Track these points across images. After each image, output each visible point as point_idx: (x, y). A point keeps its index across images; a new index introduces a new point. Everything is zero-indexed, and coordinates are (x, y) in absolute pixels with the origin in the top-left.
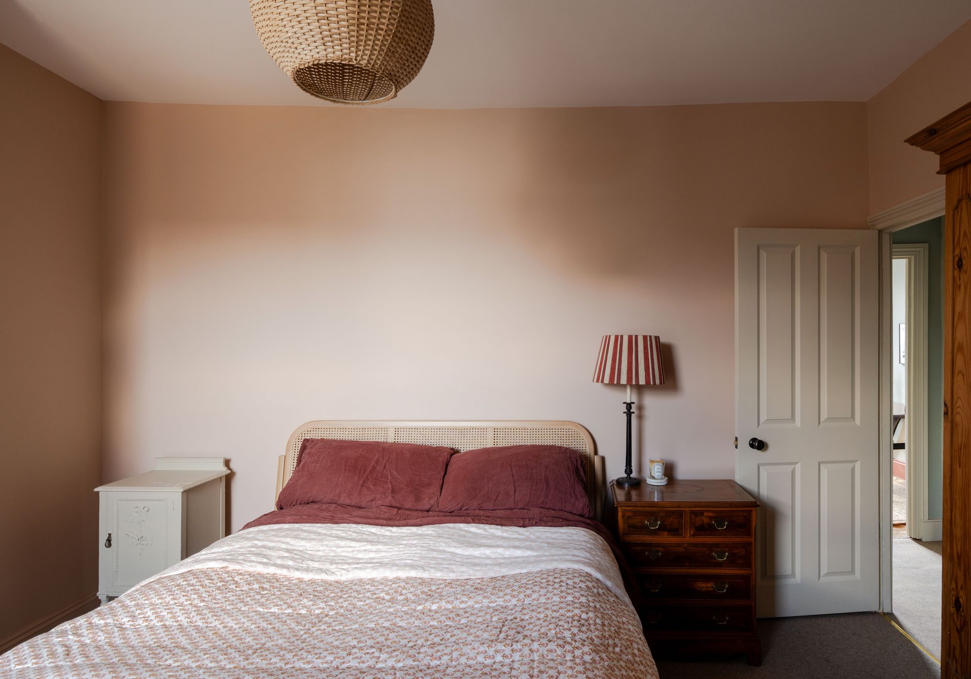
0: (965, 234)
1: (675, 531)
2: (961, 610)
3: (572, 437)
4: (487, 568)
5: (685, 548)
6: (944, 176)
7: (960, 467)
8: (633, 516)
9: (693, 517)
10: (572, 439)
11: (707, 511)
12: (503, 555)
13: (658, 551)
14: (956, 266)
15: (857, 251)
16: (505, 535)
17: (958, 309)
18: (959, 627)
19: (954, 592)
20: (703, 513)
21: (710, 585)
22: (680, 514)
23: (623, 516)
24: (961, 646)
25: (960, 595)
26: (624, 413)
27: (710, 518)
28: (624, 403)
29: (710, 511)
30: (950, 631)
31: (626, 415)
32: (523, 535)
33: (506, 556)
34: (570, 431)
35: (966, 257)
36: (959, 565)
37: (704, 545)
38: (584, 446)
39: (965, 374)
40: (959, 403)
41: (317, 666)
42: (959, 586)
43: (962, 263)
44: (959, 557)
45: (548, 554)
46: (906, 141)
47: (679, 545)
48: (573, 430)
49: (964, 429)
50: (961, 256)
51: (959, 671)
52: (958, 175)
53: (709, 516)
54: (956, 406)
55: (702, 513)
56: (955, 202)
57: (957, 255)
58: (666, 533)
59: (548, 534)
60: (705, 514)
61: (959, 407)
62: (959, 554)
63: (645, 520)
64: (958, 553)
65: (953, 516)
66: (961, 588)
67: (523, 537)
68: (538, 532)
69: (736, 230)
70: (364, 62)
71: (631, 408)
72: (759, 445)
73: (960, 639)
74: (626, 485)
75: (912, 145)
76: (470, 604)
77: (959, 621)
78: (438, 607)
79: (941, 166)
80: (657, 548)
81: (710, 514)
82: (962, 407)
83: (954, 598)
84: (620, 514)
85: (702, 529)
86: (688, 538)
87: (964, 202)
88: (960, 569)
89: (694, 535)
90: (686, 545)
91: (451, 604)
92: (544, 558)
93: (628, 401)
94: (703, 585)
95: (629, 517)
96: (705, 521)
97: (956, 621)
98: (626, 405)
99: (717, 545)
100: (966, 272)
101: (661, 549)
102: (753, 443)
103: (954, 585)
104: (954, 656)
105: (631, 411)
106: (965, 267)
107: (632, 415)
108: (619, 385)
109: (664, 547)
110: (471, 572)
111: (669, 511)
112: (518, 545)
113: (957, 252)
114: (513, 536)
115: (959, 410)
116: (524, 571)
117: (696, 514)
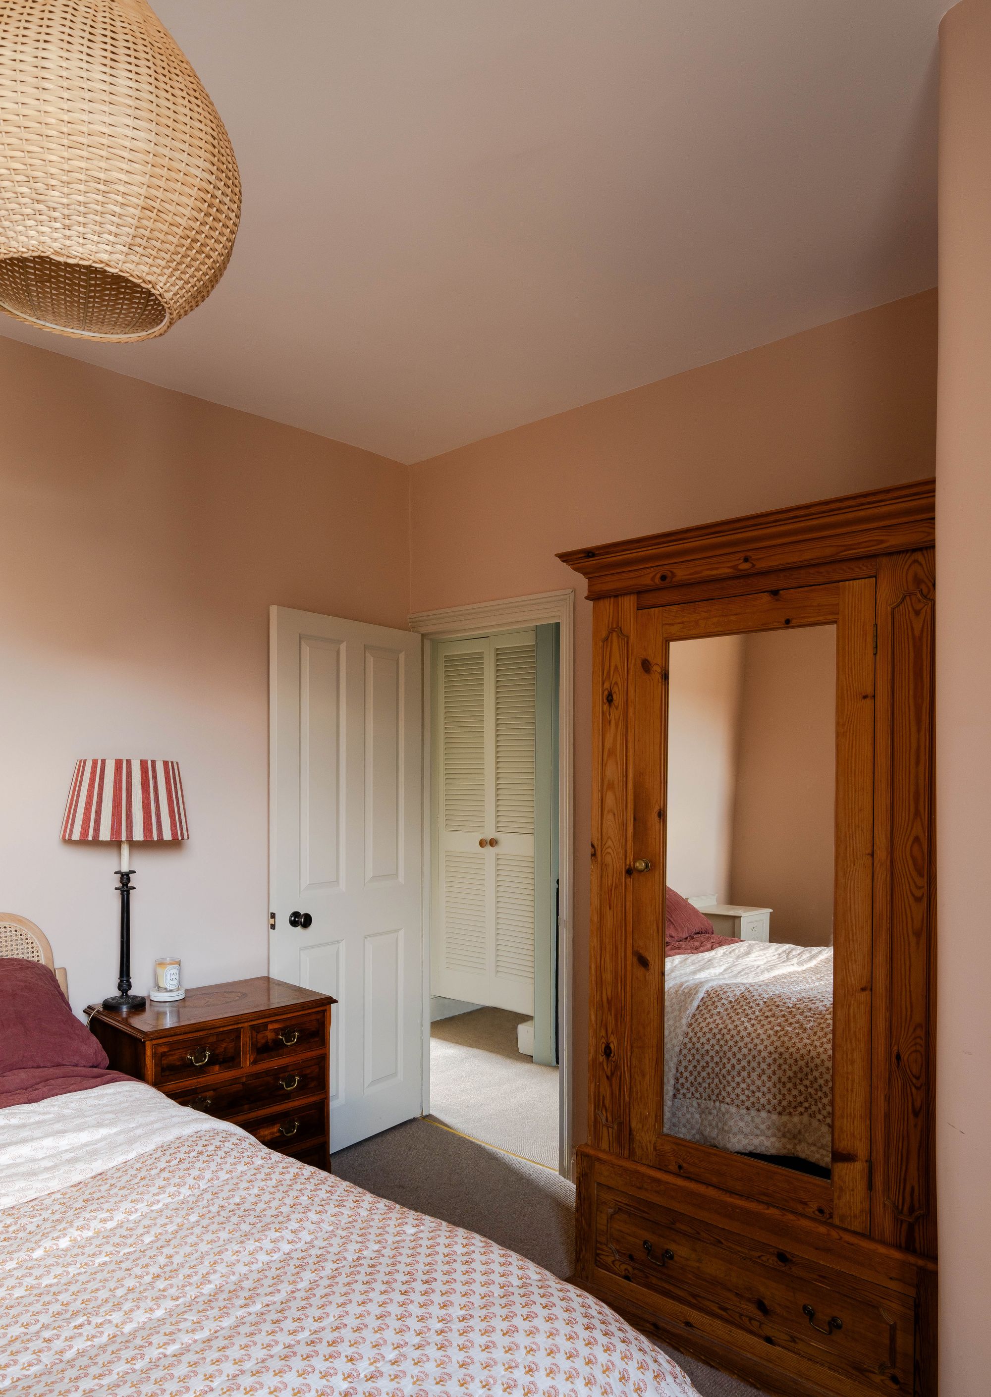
0: (616, 668)
1: (230, 1060)
2: (612, 1055)
3: (11, 941)
4: (62, 1171)
5: (243, 1084)
6: (591, 603)
7: (610, 909)
8: (168, 1051)
9: (254, 1033)
10: (12, 945)
11: (272, 1022)
12: (58, 1148)
13: (205, 1099)
14: (605, 701)
15: (402, 657)
16: (14, 1121)
17: (608, 745)
18: (609, 1074)
19: (603, 1040)
20: (267, 1026)
21: (275, 1130)
22: (236, 1034)
23: (154, 1055)
24: (612, 1093)
25: (610, 1041)
26: (116, 889)
27: (276, 1031)
28: (116, 873)
29: (276, 1021)
30: (599, 1082)
31: (119, 892)
32: (48, 1113)
33: (64, 1149)
34: (8, 929)
35: (617, 692)
36: (610, 1009)
37: (267, 1072)
38: (35, 954)
39: (616, 813)
40: (609, 843)
41: (20, 1377)
42: (610, 1031)
43: (612, 697)
44: (609, 1002)
45: (134, 1125)
46: (556, 555)
47: (235, 1081)
48: (13, 929)
49: (615, 870)
50: (611, 691)
51: (610, 1119)
52: (607, 605)
53: (275, 1029)
54: (607, 846)
55: (265, 1025)
56: (604, 633)
57: (607, 689)
58: (217, 1068)
59: (92, 1102)
60: (270, 1027)
61: (609, 847)
62: (610, 998)
63: (186, 1054)
64: (608, 999)
65: (603, 962)
66: (612, 1033)
67: (51, 1116)
68: (72, 1102)
69: (274, 610)
70: (168, 296)
71: (129, 880)
72: (301, 920)
73: (611, 1085)
74: (125, 1009)
75: (563, 561)
76: (120, 1218)
77: (609, 1068)
78: (71, 1241)
79: (589, 591)
80: (204, 1094)
81: (276, 1026)
82: (612, 846)
83: (604, 1046)
84: (149, 1052)
85: (264, 1050)
86: (247, 1064)
87: (615, 634)
88: (611, 1014)
89: (255, 1062)
90: (244, 1080)
91: (88, 1229)
92: (139, 1131)
93: (125, 869)
94: (267, 1132)
95: (163, 1055)
96: (269, 1037)
97: (605, 1067)
98: (119, 876)
99: (283, 1069)
100: (617, 708)
101: (211, 1093)
102: (295, 919)
103: (603, 1033)
104: (604, 1105)
105: (129, 885)
106: (615, 702)
107: (131, 891)
108: (96, 843)
109: (214, 1090)
110: (39, 1185)
111: (222, 1033)
112: (61, 1128)
113: (607, 685)
114: (32, 1120)
115: (609, 850)
116: (132, 1155)
117: (256, 1029)
